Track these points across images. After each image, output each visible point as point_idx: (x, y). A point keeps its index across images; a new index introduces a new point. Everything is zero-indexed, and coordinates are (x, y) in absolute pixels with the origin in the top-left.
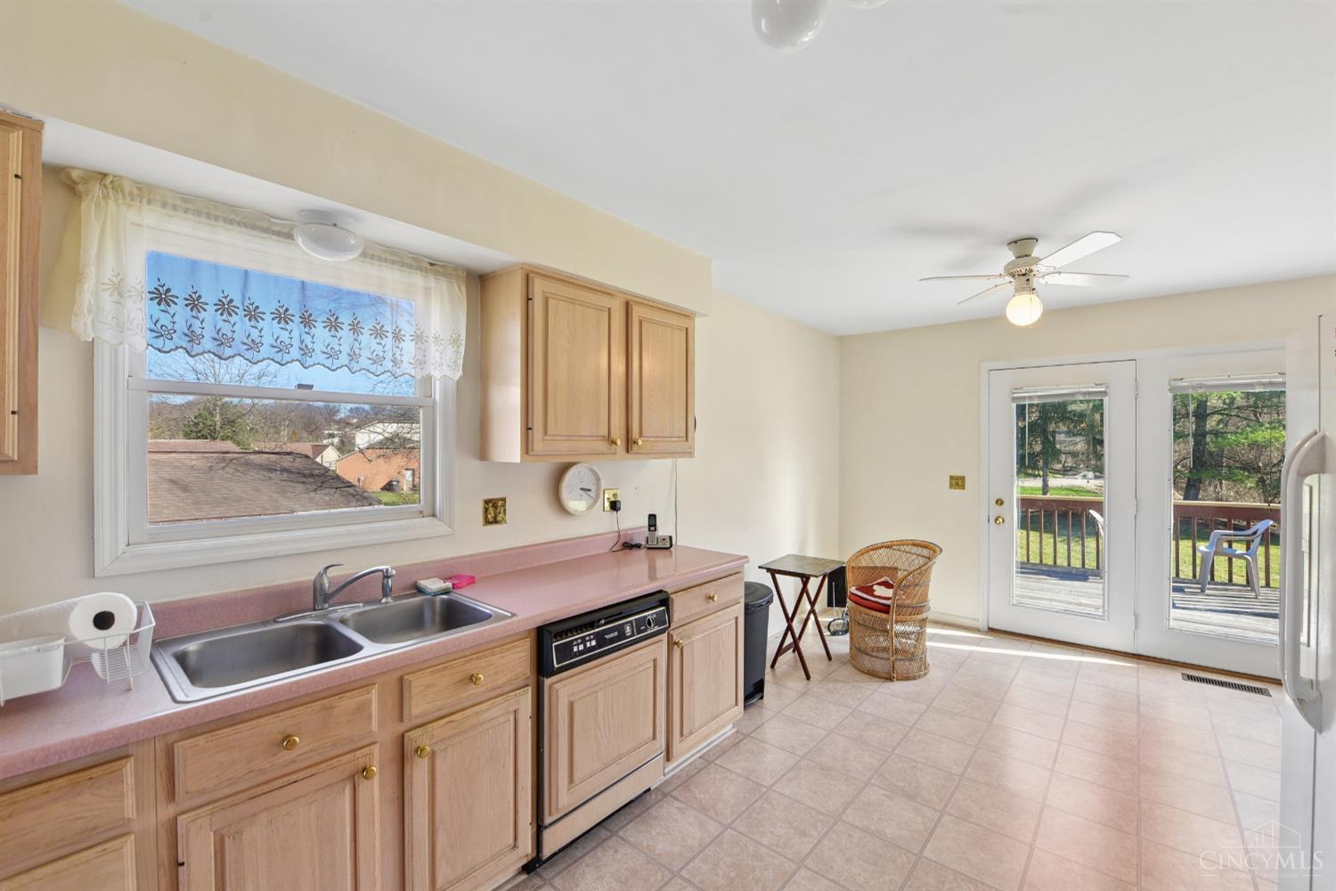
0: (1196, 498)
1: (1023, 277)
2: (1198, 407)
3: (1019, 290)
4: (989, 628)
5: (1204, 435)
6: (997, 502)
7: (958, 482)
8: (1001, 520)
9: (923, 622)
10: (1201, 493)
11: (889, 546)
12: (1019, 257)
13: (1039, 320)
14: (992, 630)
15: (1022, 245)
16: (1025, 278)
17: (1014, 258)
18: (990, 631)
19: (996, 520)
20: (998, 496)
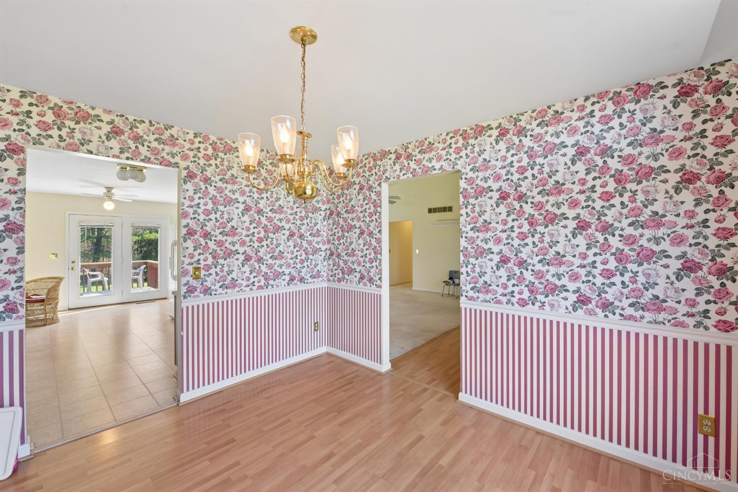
1: (110, 197)
3: (107, 200)
6: (72, 262)
7: (55, 255)
8: (74, 269)
12: (108, 191)
15: (109, 189)
18: (70, 309)
19: (72, 269)
20: (73, 260)
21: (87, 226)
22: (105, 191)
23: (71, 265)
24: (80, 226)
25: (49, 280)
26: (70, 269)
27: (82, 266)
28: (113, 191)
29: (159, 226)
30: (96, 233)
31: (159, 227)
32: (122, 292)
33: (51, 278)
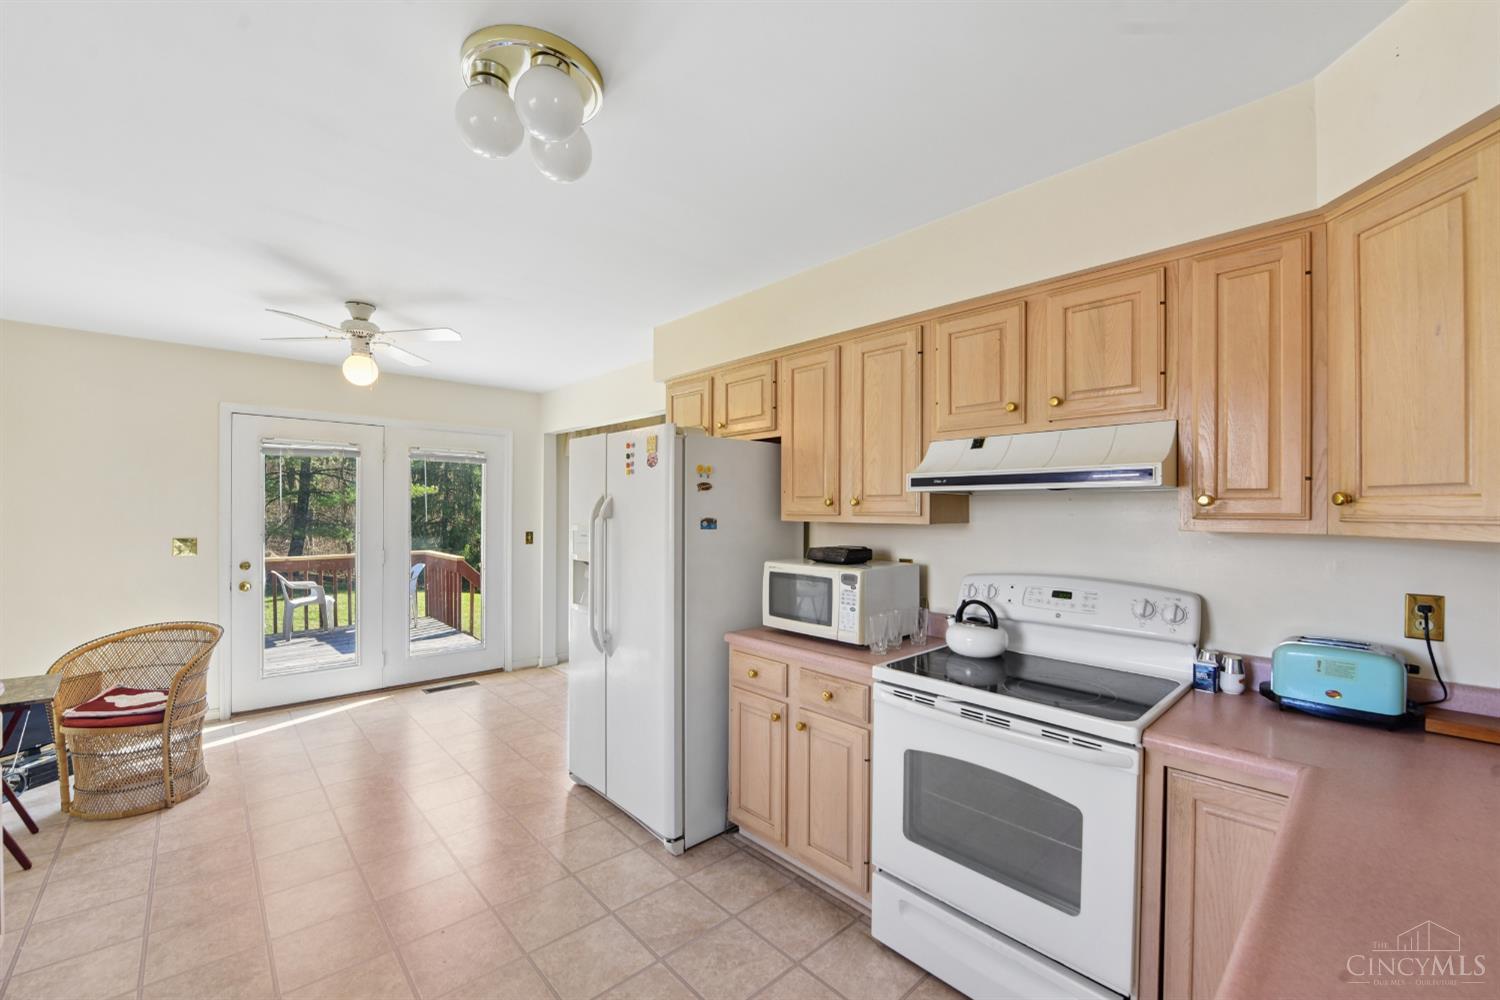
0: (300, 554)
1: (362, 339)
2: (303, 465)
3: (355, 350)
4: (232, 714)
5: (307, 494)
6: (241, 566)
7: (190, 543)
8: (248, 586)
9: (200, 723)
10: (304, 552)
11: (118, 639)
12: (357, 318)
13: (376, 382)
14: (236, 715)
15: (361, 308)
16: (363, 341)
17: (351, 318)
18: (235, 716)
19: (242, 587)
20: (243, 559)
21: (284, 450)
22: (346, 314)
23: (241, 575)
24: (264, 450)
25: (163, 635)
26: (236, 587)
27: (270, 566)
28: (374, 318)
29: (483, 457)
30: (297, 484)
31: (485, 460)
32: (384, 653)
33: (172, 628)
